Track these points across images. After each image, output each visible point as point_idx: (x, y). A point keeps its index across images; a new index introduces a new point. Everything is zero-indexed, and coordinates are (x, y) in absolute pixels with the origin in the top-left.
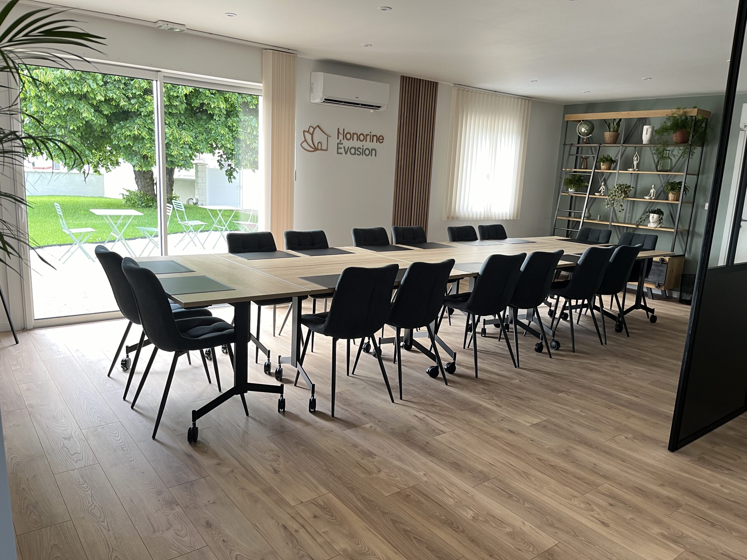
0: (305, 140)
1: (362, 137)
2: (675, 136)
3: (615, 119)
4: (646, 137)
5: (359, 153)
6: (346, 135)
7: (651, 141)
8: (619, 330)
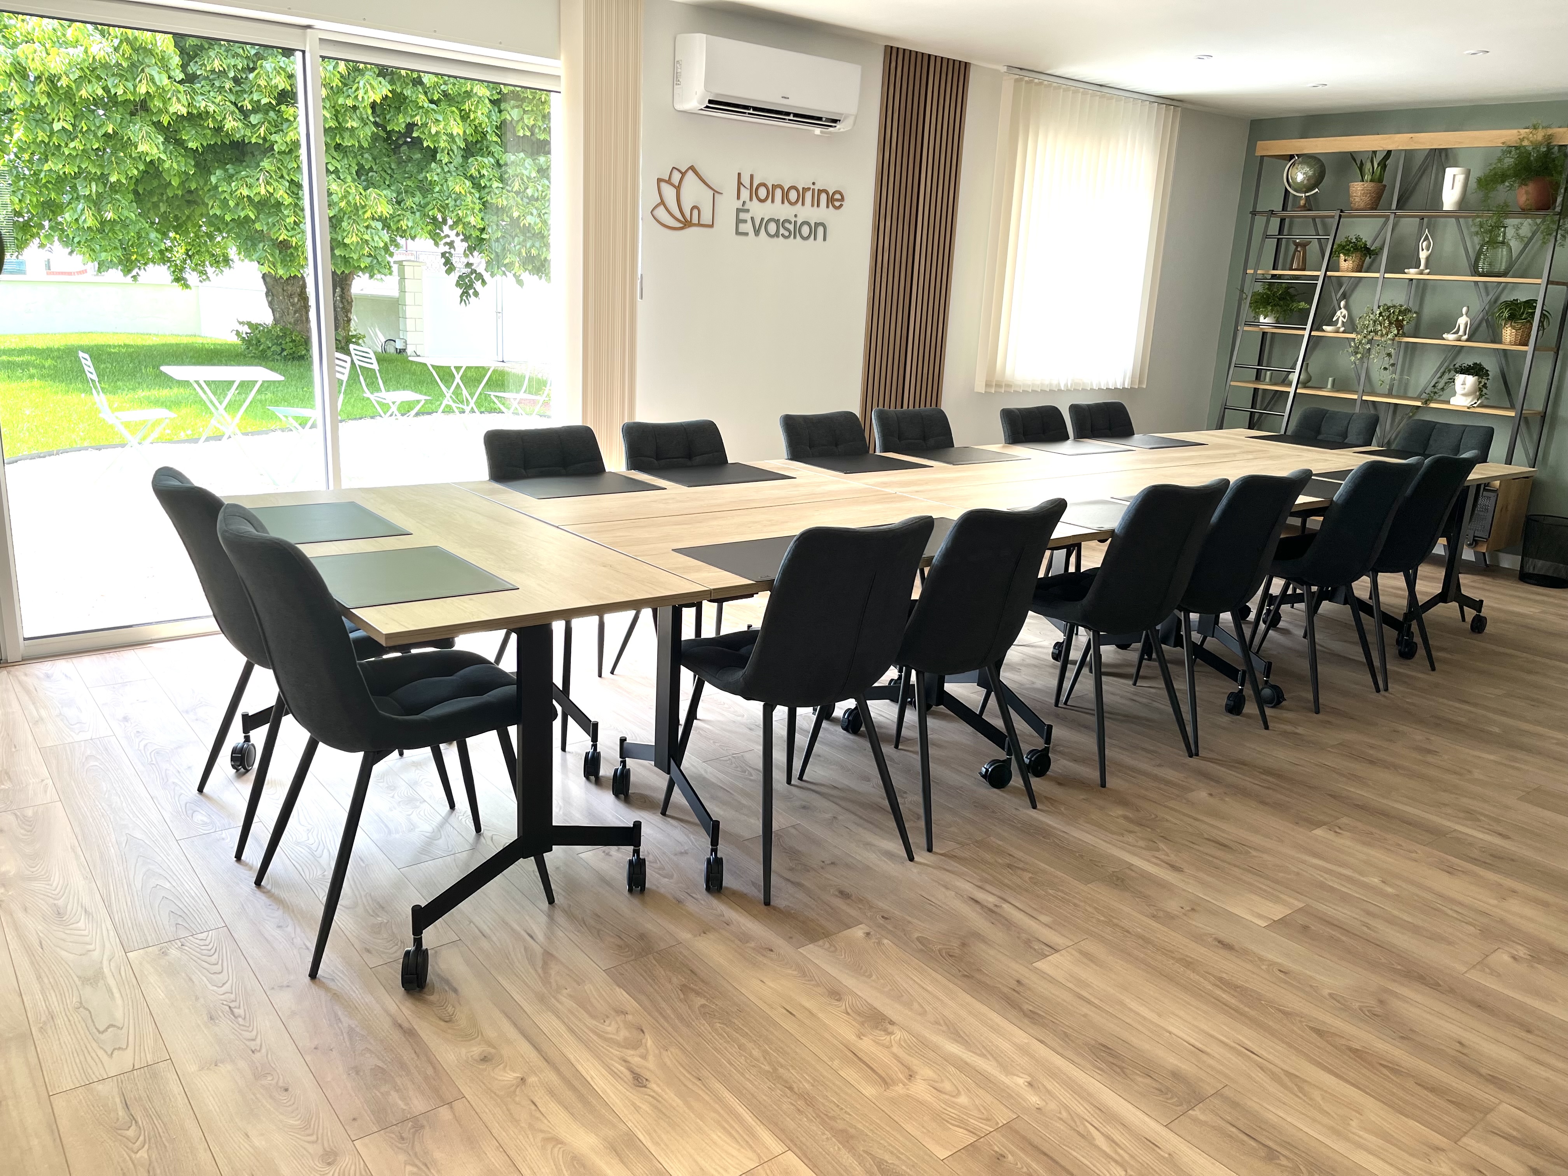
0: (662, 203)
1: (793, 195)
2: (1523, 195)
3: (1375, 152)
4: (1450, 197)
5: (787, 234)
6: (757, 189)
7: (1463, 203)
8: (1407, 652)
